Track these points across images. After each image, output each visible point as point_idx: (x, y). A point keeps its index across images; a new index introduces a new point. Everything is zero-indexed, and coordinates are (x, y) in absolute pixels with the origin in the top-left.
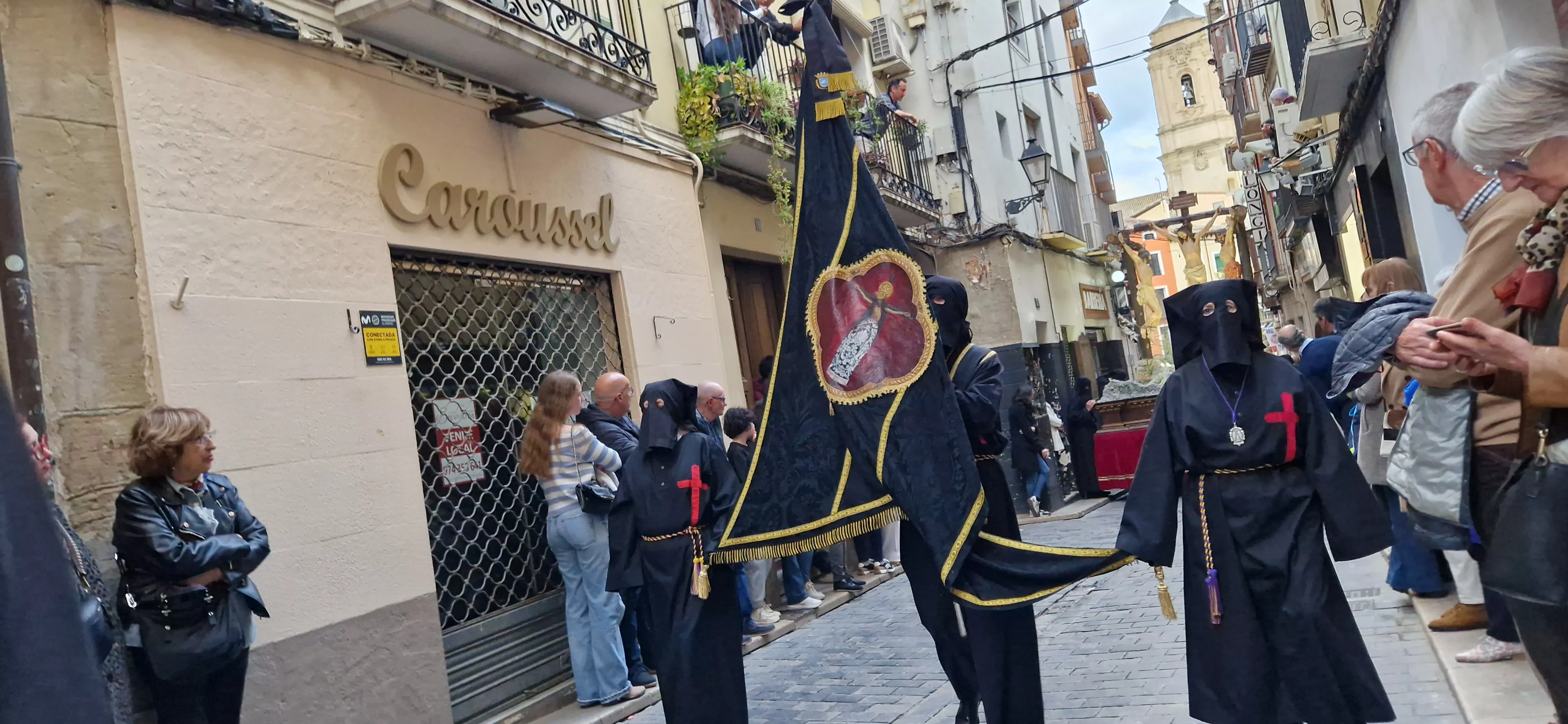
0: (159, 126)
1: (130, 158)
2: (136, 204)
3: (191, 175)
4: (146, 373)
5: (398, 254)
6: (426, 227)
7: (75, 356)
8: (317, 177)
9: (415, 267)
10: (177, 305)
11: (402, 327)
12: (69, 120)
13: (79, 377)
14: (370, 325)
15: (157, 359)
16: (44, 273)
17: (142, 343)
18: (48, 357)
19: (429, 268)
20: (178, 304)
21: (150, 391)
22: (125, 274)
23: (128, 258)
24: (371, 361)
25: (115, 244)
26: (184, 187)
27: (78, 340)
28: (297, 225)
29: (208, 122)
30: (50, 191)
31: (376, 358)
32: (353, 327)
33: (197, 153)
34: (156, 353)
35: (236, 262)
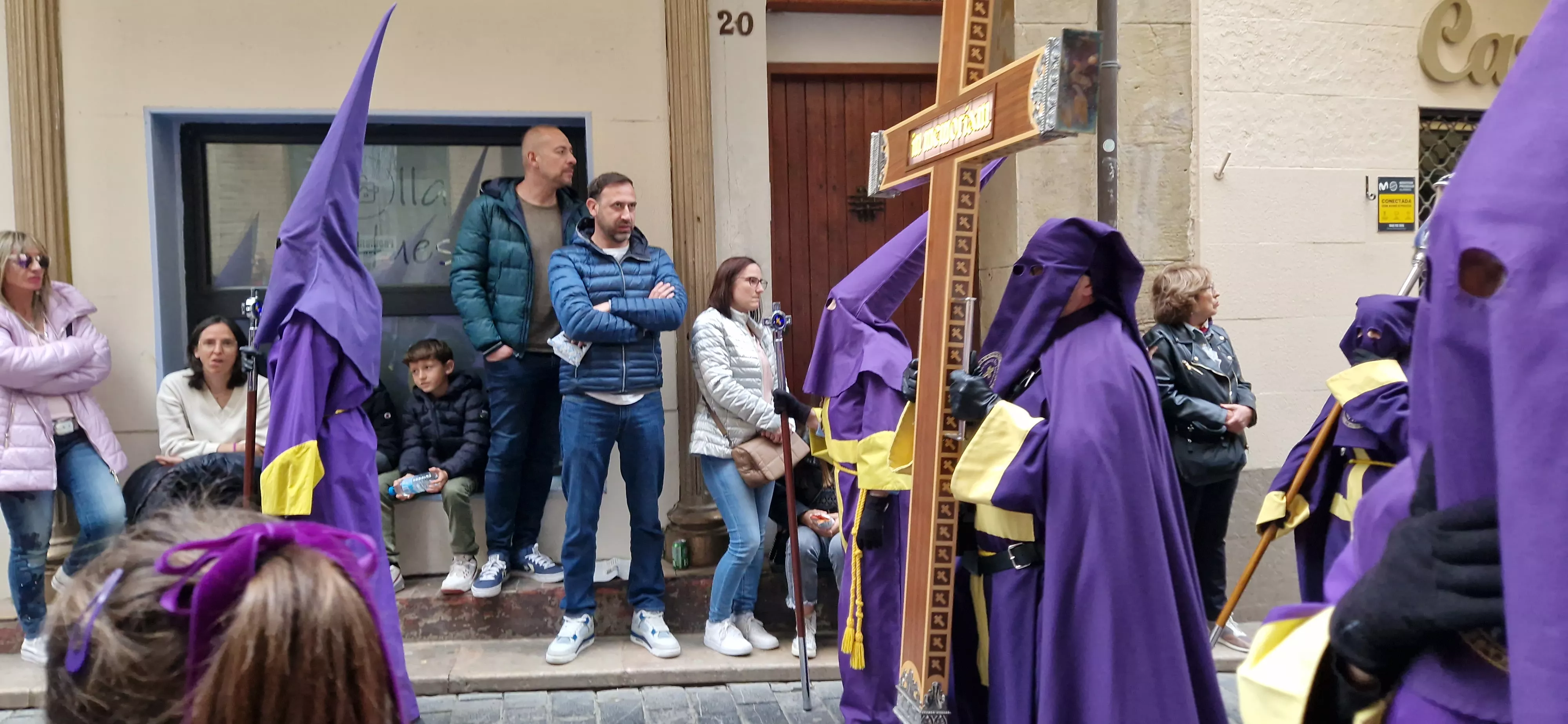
0: (1223, 18)
1: (1198, 50)
2: (1197, 90)
3: (1244, 59)
4: (1189, 233)
5: (1427, 115)
6: (1465, 87)
7: (1140, 217)
8: (1356, 45)
9: (1444, 127)
10: (1219, 177)
11: (1421, 192)
12: (1157, 23)
13: (1142, 234)
14: (1387, 191)
15: (1198, 222)
16: (1128, 152)
17: (1189, 207)
18: (1122, 218)
19: (1459, 127)
20: (1220, 175)
21: (1190, 248)
22: (1183, 150)
23: (1186, 136)
24: (1383, 227)
25: (1178, 125)
26: (1236, 70)
27: (1143, 204)
28: (1329, 96)
29: (1263, 6)
30: (1137, 85)
31: (1388, 224)
32: (1370, 194)
33: (1250, 37)
34: (1198, 217)
35: (1269, 135)
